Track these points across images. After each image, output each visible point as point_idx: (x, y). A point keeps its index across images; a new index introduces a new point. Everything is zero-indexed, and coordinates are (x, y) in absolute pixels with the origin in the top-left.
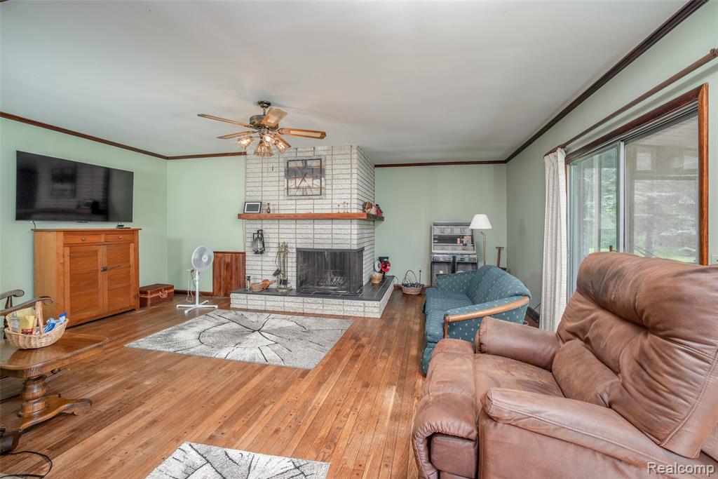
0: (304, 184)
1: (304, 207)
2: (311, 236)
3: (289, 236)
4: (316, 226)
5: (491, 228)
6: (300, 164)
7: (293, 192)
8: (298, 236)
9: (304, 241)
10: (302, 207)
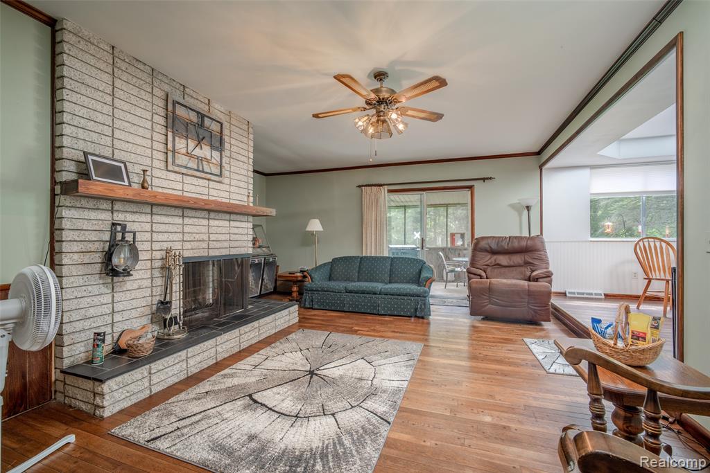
0: (197, 152)
1: (194, 189)
2: (205, 237)
3: (172, 237)
4: (212, 222)
5: (322, 230)
6: (193, 117)
7: (182, 160)
8: (187, 237)
9: (195, 245)
10: (192, 188)
